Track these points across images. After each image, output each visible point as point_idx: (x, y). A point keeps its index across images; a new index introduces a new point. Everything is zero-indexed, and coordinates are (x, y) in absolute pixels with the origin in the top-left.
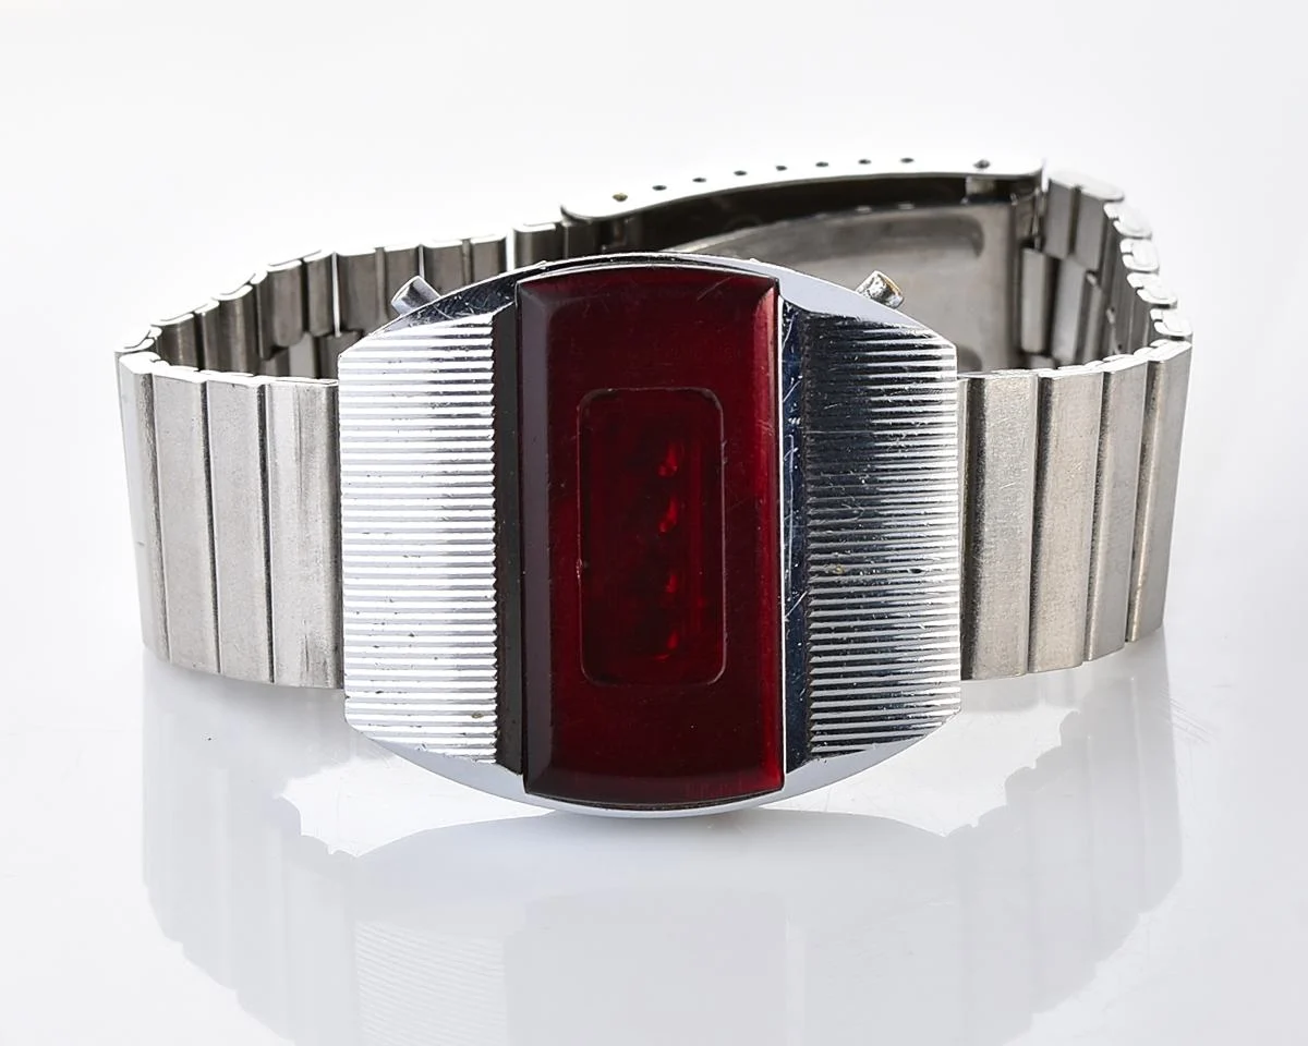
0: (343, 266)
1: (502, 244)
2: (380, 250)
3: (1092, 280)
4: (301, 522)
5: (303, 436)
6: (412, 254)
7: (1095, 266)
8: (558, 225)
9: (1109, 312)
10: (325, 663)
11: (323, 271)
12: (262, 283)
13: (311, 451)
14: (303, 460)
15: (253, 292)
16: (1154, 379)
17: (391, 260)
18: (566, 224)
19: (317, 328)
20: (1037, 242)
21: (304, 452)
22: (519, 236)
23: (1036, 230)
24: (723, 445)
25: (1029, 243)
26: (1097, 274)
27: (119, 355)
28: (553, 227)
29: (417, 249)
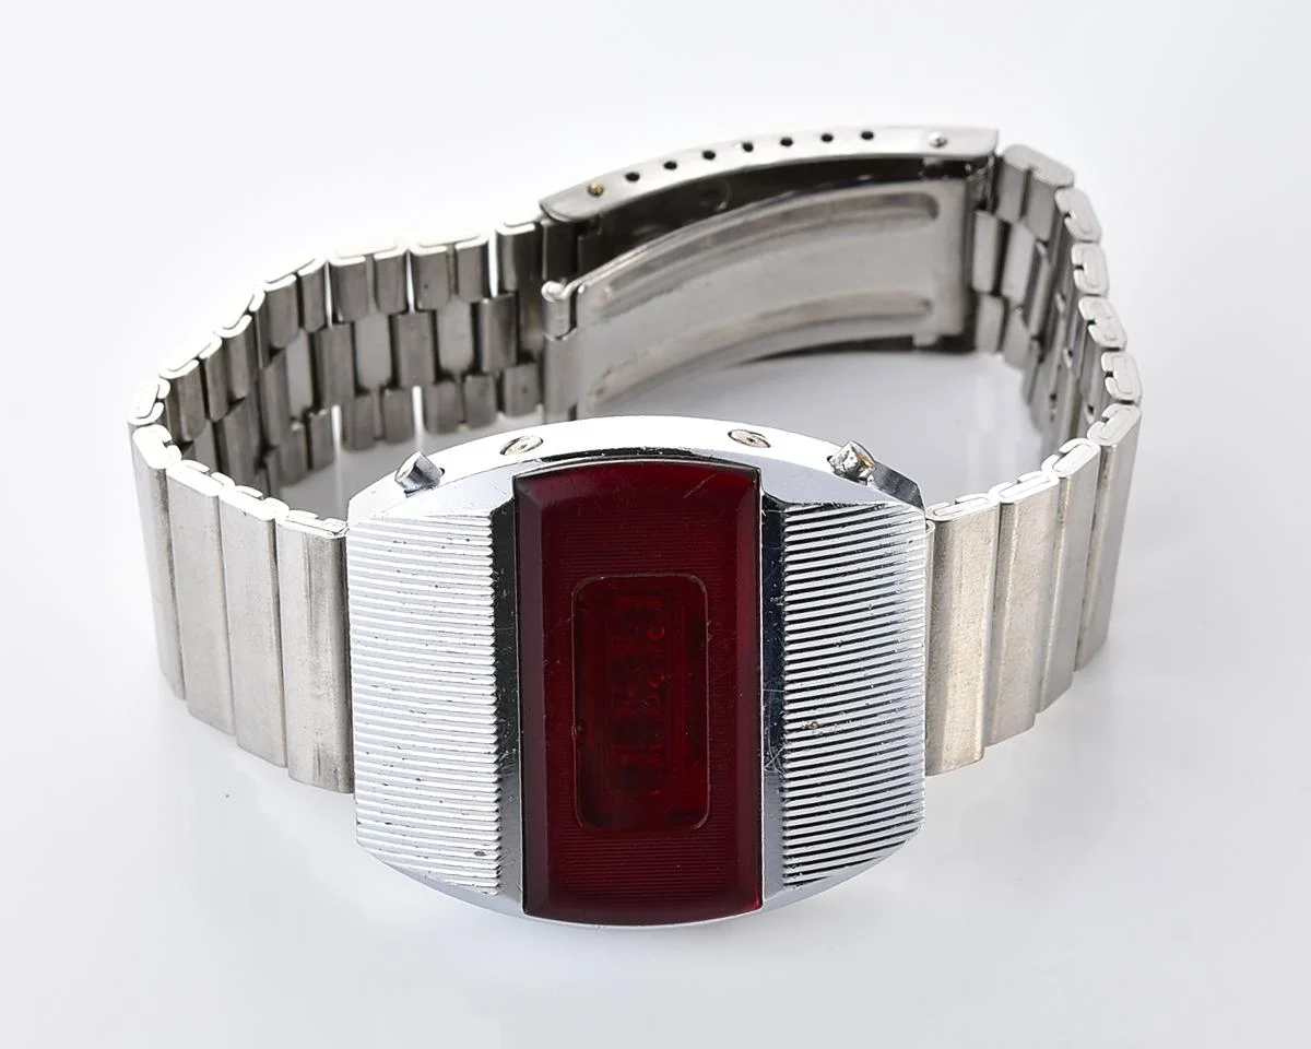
0: (335, 275)
1: (484, 249)
2: (370, 256)
3: (1042, 249)
4: (311, 648)
5: (313, 577)
6: (400, 260)
7: (1045, 236)
8: (537, 224)
9: (1058, 297)
10: (336, 771)
11: (317, 281)
12: (260, 309)
13: (321, 591)
14: (313, 596)
15: (253, 325)
16: (1106, 461)
17: (379, 266)
18: (545, 222)
19: (311, 326)
20: (989, 206)
21: (313, 589)
22: (500, 238)
23: (988, 192)
24: (708, 624)
25: (982, 206)
26: (1046, 244)
27: (134, 428)
28: (531, 228)
29: (405, 256)
